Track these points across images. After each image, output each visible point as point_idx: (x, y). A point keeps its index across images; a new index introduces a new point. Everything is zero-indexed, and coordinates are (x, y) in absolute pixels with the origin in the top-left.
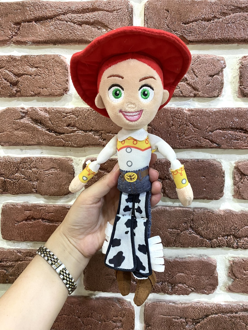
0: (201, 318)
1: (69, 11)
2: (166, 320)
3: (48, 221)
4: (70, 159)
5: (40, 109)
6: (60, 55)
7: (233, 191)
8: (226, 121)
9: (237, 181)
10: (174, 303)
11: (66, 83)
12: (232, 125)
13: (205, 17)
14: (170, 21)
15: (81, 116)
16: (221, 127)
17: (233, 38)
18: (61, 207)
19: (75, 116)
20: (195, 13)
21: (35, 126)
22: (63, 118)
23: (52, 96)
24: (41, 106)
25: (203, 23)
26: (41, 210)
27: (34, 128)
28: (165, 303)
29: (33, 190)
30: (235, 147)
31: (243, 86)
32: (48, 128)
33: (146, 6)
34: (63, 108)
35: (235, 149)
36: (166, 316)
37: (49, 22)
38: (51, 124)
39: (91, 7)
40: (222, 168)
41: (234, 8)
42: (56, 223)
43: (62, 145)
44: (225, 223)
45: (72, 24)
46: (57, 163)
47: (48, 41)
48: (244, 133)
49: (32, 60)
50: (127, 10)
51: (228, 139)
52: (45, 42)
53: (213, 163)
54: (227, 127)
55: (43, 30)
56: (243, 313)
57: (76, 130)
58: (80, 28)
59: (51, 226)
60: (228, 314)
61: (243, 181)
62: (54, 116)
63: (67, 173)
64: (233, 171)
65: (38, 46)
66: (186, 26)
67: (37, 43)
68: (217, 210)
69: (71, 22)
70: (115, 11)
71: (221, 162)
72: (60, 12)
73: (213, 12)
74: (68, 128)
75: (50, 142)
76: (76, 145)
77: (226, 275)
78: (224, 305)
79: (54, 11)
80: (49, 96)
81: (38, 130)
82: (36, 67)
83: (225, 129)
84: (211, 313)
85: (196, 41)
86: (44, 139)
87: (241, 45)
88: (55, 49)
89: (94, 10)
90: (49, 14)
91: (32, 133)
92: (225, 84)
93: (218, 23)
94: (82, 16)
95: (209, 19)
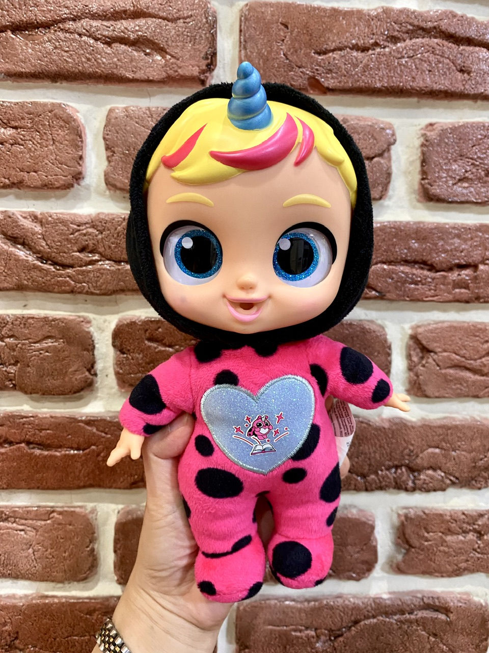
0: (345, 628)
1: (85, 14)
2: (279, 636)
3: (40, 447)
4: (85, 319)
5: (24, 215)
6: (65, 103)
7: (407, 382)
8: (395, 248)
9: (414, 362)
10: (294, 600)
11: (79, 164)
12: (406, 254)
13: (357, 44)
14: (291, 47)
15: (109, 232)
16: (387, 260)
17: (411, 86)
18: (68, 418)
19: (95, 231)
20: (338, 33)
21: (12, 249)
22: (72, 234)
23: (48, 188)
24: (23, 208)
25: (355, 54)
26: (24, 424)
27: (11, 254)
28: (276, 601)
29: (7, 383)
30: (412, 298)
31: (426, 181)
32: (39, 256)
33: (243, 14)
34: (72, 214)
35: (411, 300)
36: (278, 626)
37: (42, 34)
38: (46, 247)
39: (132, 9)
40: (386, 338)
41: (411, 28)
42: (56, 451)
43: (69, 291)
44: (392, 443)
45: (92, 41)
46: (57, 326)
47: (39, 73)
48: (429, 270)
49: (6, 112)
50: (204, 20)
51: (399, 281)
52: (34, 75)
53: (370, 329)
54: (397, 259)
55: (30, 50)
56: (423, 613)
57: (99, 258)
58: (109, 50)
59: (45, 457)
60: (395, 615)
61: (427, 362)
62: (53, 231)
63: (80, 348)
64: (407, 343)
65: (18, 82)
66: (320, 58)
67: (17, 77)
68: (377, 419)
69: (89, 36)
70: (182, 21)
71: (384, 326)
72: (65, 14)
73: (373, 34)
74: (81, 255)
75: (44, 283)
76: (99, 290)
77: (392, 542)
78: (388, 599)
79: (52, 12)
80: (41, 188)
81: (17, 260)
82: (13, 128)
83: (393, 264)
84: (365, 616)
85: (340, 88)
86: (32, 277)
87: (423, 101)
88: (54, 91)
89: (137, 14)
90: (41, 18)
91: (6, 266)
92: (393, 176)
93: (382, 55)
94: (112, 25)
95: (365, 47)
